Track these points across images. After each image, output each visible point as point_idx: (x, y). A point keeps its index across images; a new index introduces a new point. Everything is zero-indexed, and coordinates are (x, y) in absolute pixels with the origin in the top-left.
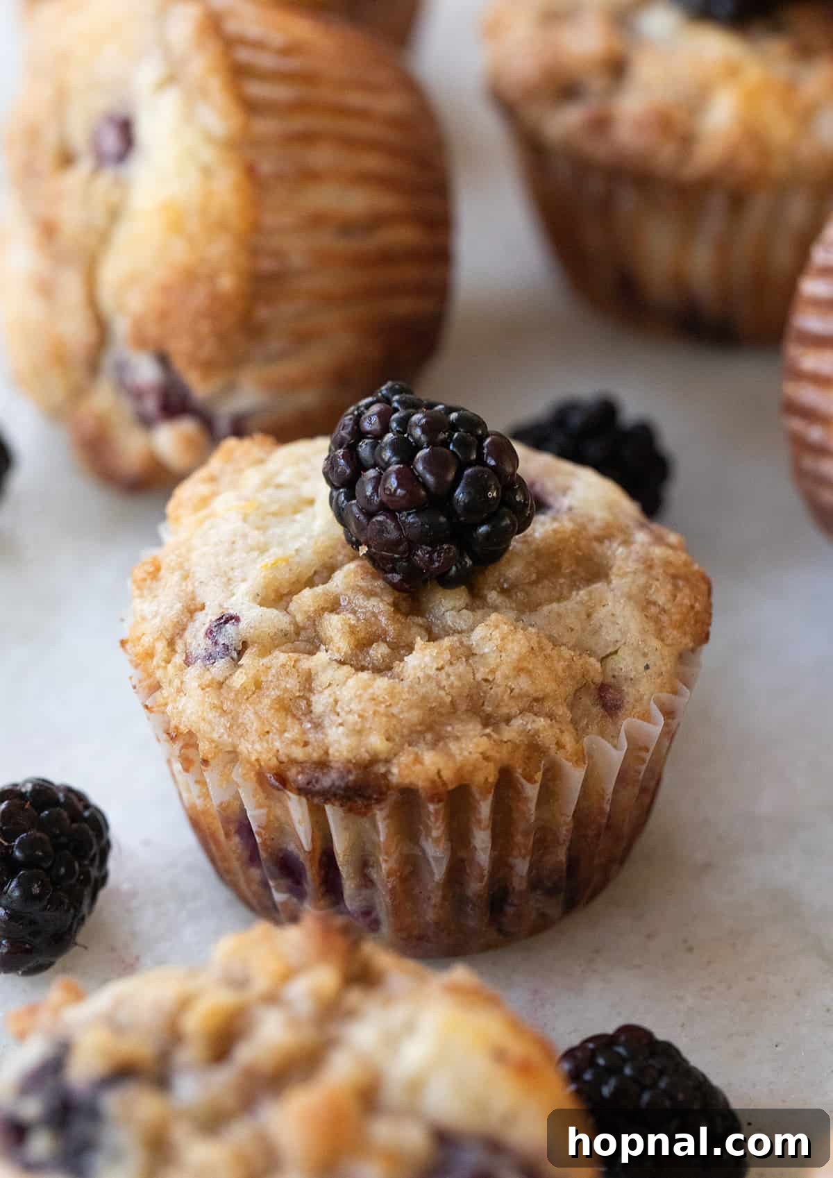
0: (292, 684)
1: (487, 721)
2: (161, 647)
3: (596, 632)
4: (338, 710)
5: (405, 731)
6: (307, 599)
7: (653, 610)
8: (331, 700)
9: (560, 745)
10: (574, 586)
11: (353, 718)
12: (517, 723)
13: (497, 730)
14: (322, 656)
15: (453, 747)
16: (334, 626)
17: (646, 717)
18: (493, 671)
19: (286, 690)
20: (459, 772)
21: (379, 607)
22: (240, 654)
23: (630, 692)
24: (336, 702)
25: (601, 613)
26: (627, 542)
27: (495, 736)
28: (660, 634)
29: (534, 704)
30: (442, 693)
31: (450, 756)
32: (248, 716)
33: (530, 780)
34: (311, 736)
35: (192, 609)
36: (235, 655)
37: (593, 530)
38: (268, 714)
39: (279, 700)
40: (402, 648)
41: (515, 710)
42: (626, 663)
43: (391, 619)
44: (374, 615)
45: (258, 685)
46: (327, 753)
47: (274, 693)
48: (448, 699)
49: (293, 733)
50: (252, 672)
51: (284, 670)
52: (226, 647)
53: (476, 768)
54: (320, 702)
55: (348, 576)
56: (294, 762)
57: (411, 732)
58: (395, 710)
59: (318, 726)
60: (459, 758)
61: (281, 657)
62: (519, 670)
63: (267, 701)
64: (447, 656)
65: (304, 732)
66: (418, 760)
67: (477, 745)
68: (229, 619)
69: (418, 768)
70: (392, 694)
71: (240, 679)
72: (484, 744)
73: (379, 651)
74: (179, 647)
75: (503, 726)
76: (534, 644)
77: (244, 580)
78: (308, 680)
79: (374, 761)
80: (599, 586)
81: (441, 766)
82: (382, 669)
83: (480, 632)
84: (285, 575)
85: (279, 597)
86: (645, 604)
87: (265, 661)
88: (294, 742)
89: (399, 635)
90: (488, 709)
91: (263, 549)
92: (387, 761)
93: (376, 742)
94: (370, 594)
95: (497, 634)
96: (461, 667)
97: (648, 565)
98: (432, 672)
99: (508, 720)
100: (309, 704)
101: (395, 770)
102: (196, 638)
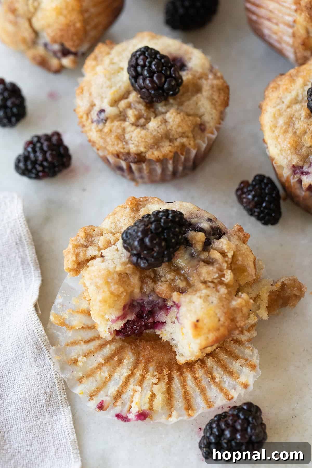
0: (120, 131)
1: (171, 141)
2: (85, 117)
3: (198, 109)
4: (132, 139)
5: (150, 145)
6: (123, 104)
7: (214, 101)
8: (130, 137)
9: (190, 144)
10: (193, 95)
11: (136, 142)
12: (179, 140)
13: (173, 143)
14: (127, 124)
15: (162, 149)
16: (131, 114)
17: (212, 133)
18: (172, 127)
19: (118, 133)
20: (164, 156)
21: (141, 107)
22: (106, 121)
23: (208, 125)
24: (131, 137)
25: (200, 104)
26: (207, 79)
27: (173, 145)
28: (215, 108)
29: (183, 135)
30: (159, 134)
31: (161, 152)
32: (108, 140)
33: (183, 155)
34: (125, 146)
35: (93, 105)
36: (104, 121)
37: (198, 75)
38: (113, 140)
39: (117, 136)
40: (148, 120)
41: (178, 136)
42: (207, 118)
43: (145, 111)
44: (141, 110)
45: (111, 131)
46: (129, 150)
47: (115, 134)
48: (160, 136)
49: (120, 145)
50: (109, 128)
51: (118, 127)
52: (102, 120)
53: (168, 154)
54: (127, 136)
55: (133, 96)
56: (121, 152)
57: (151, 145)
58: (147, 140)
59: (127, 143)
60: (163, 153)
61: (116, 123)
62: (179, 126)
63: (113, 136)
64: (160, 123)
65: (123, 145)
66: (153, 154)
67: (168, 149)
68: (102, 111)
69: (153, 156)
70: (146, 135)
71: (106, 130)
72: (170, 148)
73: (142, 121)
74: (90, 117)
75: (175, 142)
76: (182, 118)
77: (106, 97)
78: (124, 129)
79: (142, 152)
80: (199, 95)
81: (159, 155)
82: (143, 126)
83: (168, 115)
84: (117, 96)
85: (115, 103)
86: (211, 100)
87: (113, 124)
88: (121, 148)
89: (147, 115)
90: (171, 137)
91: (111, 87)
92: (145, 153)
93: (142, 149)
94: (139, 103)
95: (172, 116)
96: (163, 126)
97: (212, 87)
98: (156, 128)
99: (176, 139)
100: (124, 136)
101: (147, 155)
102: (94, 115)
